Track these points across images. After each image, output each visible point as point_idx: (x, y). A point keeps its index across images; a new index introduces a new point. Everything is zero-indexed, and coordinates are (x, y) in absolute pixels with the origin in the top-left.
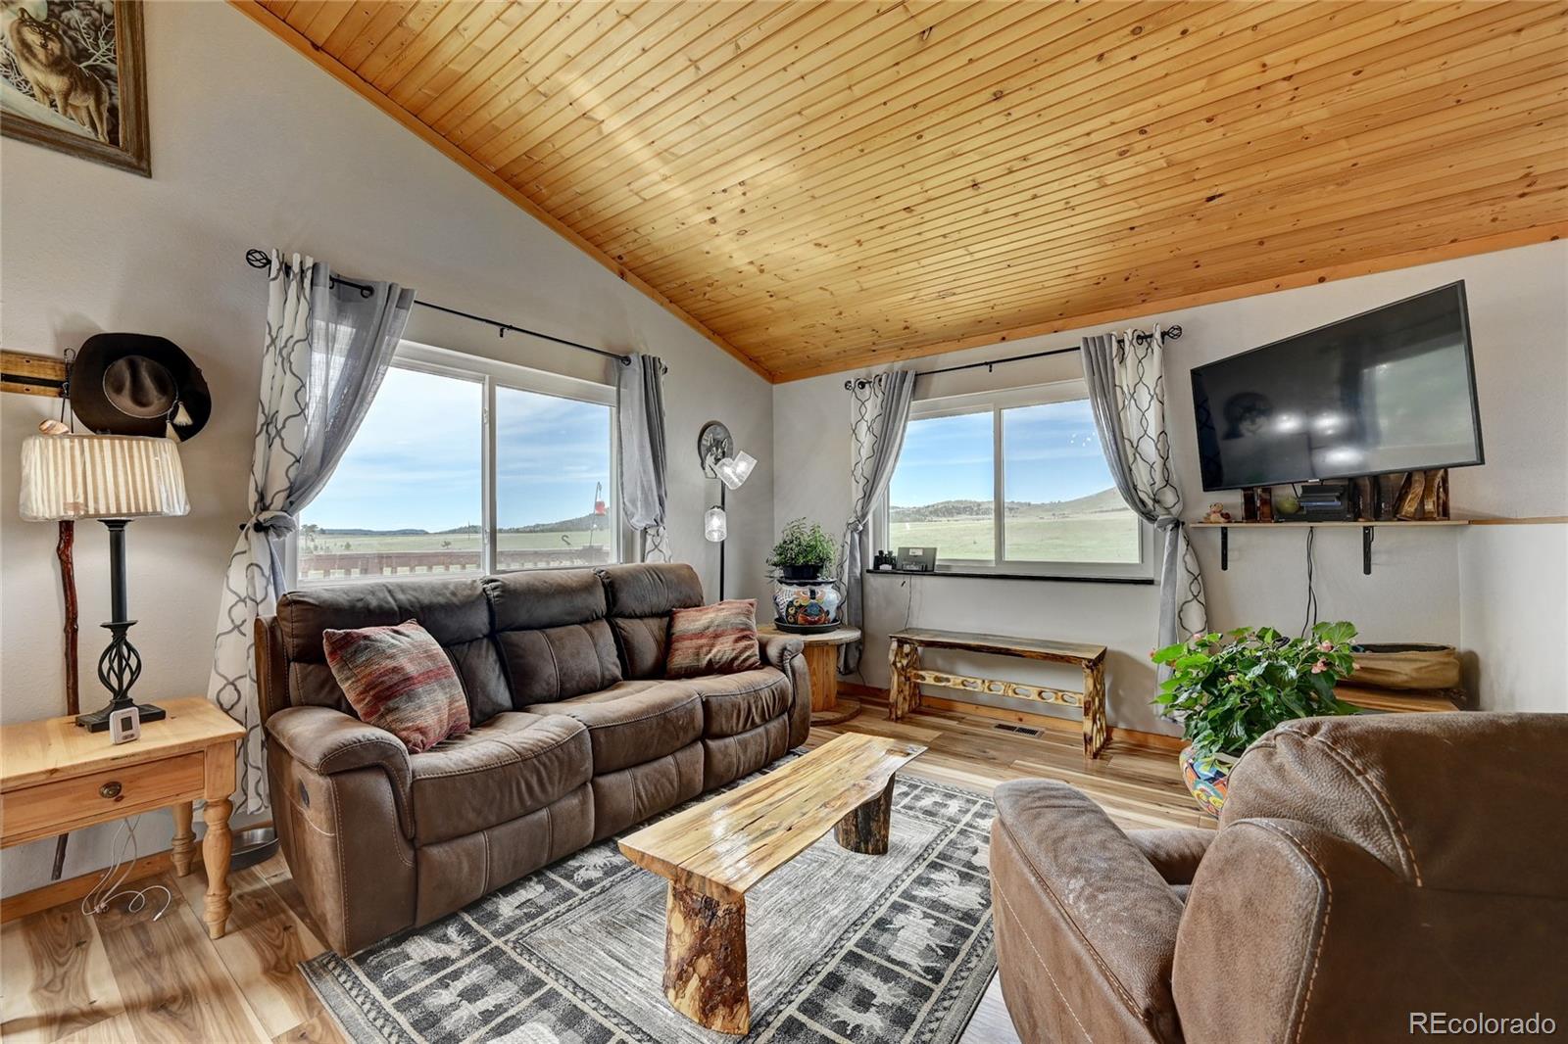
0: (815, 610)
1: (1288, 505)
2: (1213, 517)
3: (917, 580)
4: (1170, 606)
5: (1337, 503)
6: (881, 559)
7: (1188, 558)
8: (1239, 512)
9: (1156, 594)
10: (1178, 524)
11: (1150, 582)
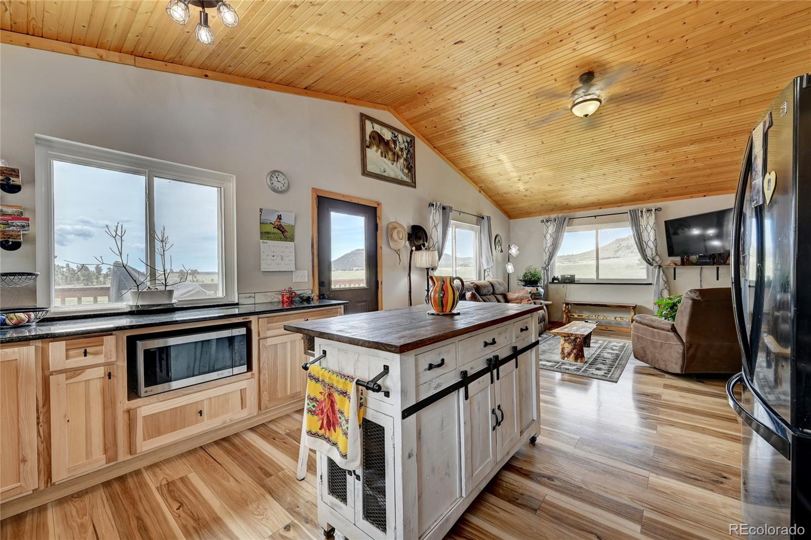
0: (538, 295)
1: (694, 261)
2: (671, 264)
3: (569, 285)
4: (658, 291)
5: (708, 260)
6: (554, 279)
7: (663, 276)
8: (679, 263)
9: (652, 288)
10: (660, 266)
11: (651, 284)
